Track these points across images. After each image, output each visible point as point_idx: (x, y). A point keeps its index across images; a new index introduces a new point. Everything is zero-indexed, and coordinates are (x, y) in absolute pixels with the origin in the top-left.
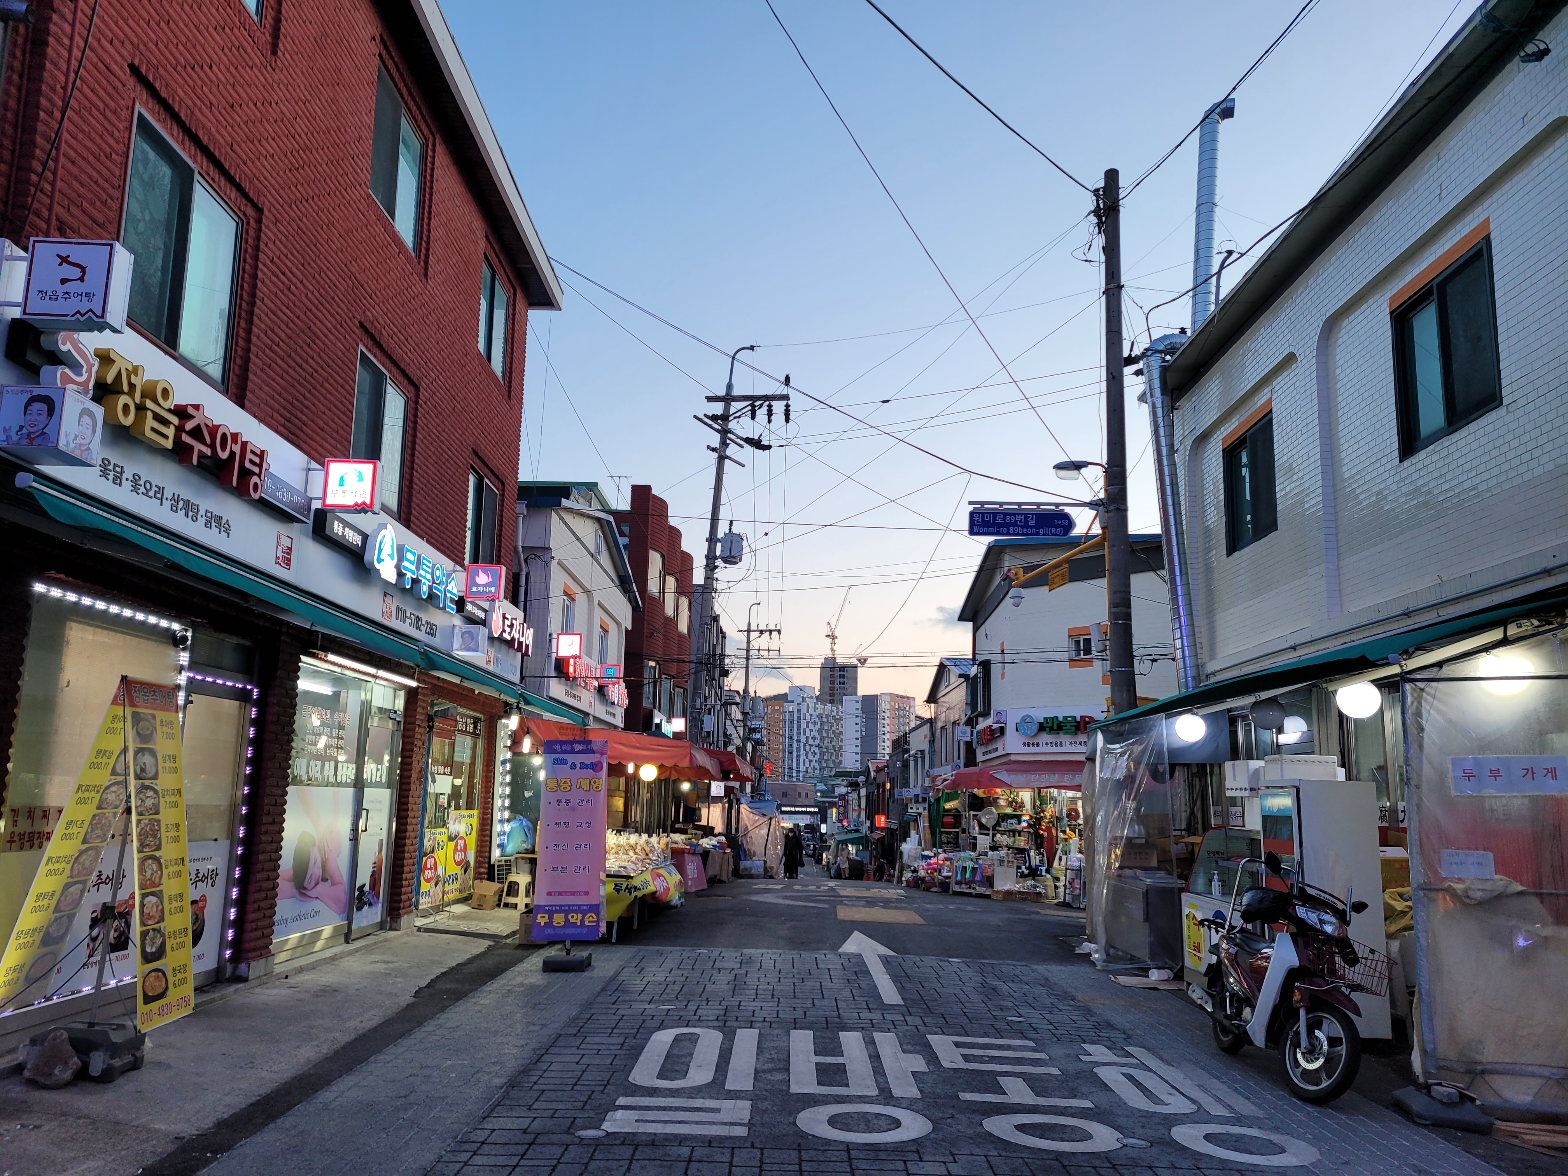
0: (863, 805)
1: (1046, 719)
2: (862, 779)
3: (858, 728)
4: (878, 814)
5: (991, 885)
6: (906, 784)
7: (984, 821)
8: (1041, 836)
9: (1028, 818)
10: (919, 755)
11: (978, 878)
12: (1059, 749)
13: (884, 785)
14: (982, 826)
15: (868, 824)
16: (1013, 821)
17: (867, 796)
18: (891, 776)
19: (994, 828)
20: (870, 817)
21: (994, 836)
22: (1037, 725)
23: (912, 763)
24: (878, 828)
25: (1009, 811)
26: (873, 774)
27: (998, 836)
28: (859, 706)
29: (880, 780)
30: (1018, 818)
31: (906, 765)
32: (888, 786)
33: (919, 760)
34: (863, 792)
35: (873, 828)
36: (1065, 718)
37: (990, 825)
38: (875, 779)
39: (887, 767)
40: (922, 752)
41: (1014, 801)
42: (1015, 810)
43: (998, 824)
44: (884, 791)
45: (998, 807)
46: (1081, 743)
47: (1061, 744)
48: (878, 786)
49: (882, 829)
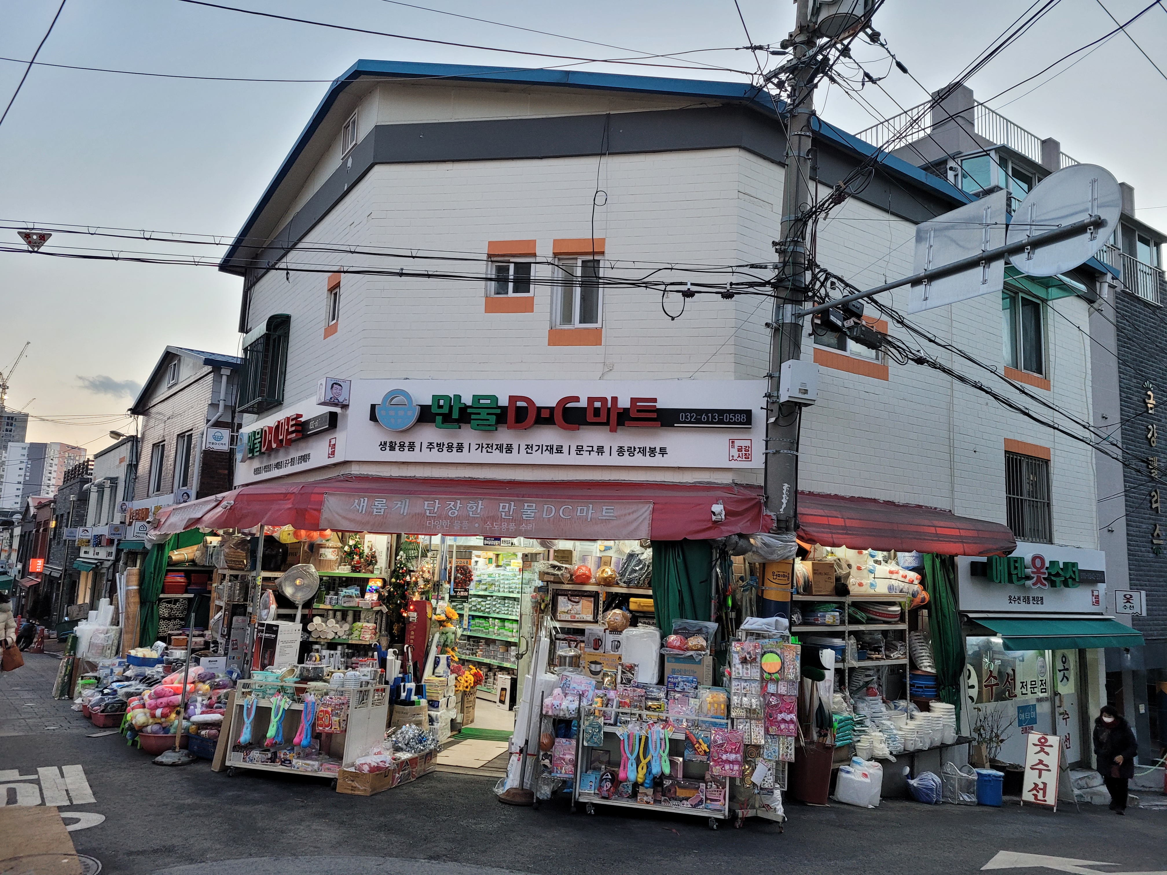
0: (16, 545)
1: (436, 398)
2: (17, 517)
3: (22, 472)
4: (34, 557)
5: (337, 756)
6: (81, 521)
7: (288, 591)
8: (405, 621)
9: (379, 583)
10: (108, 484)
11: (303, 737)
12: (454, 457)
13: (47, 523)
14: (282, 601)
15: (20, 566)
16: (353, 591)
17: (22, 536)
18: (58, 512)
19: (307, 605)
20: (24, 557)
21: (306, 620)
22: (417, 411)
23: (94, 496)
24: (31, 574)
25: (344, 571)
26: (32, 511)
27: (317, 620)
28: (25, 452)
29: (41, 518)
30: (362, 584)
31: (83, 499)
32: (53, 524)
33: (107, 492)
34: (17, 531)
35: (24, 572)
36: (477, 398)
37: (300, 598)
38: (34, 516)
39: (54, 501)
40: (114, 481)
41: (355, 550)
42: (355, 569)
43: (318, 597)
44: (45, 530)
45: (320, 563)
46: (500, 448)
47: (460, 448)
48: (39, 524)
49: (38, 575)
